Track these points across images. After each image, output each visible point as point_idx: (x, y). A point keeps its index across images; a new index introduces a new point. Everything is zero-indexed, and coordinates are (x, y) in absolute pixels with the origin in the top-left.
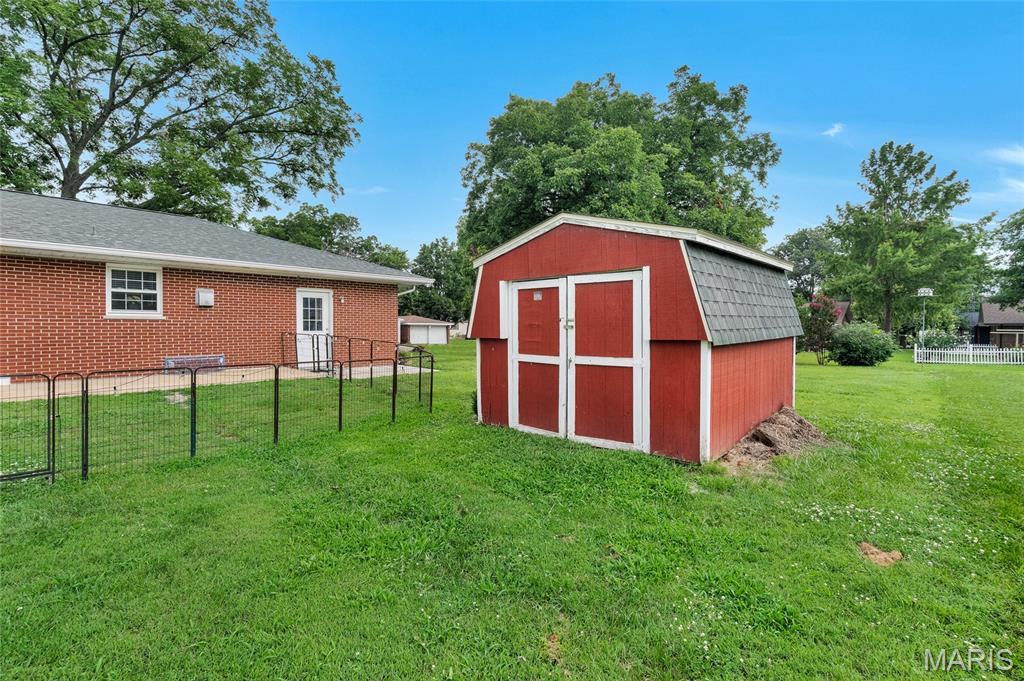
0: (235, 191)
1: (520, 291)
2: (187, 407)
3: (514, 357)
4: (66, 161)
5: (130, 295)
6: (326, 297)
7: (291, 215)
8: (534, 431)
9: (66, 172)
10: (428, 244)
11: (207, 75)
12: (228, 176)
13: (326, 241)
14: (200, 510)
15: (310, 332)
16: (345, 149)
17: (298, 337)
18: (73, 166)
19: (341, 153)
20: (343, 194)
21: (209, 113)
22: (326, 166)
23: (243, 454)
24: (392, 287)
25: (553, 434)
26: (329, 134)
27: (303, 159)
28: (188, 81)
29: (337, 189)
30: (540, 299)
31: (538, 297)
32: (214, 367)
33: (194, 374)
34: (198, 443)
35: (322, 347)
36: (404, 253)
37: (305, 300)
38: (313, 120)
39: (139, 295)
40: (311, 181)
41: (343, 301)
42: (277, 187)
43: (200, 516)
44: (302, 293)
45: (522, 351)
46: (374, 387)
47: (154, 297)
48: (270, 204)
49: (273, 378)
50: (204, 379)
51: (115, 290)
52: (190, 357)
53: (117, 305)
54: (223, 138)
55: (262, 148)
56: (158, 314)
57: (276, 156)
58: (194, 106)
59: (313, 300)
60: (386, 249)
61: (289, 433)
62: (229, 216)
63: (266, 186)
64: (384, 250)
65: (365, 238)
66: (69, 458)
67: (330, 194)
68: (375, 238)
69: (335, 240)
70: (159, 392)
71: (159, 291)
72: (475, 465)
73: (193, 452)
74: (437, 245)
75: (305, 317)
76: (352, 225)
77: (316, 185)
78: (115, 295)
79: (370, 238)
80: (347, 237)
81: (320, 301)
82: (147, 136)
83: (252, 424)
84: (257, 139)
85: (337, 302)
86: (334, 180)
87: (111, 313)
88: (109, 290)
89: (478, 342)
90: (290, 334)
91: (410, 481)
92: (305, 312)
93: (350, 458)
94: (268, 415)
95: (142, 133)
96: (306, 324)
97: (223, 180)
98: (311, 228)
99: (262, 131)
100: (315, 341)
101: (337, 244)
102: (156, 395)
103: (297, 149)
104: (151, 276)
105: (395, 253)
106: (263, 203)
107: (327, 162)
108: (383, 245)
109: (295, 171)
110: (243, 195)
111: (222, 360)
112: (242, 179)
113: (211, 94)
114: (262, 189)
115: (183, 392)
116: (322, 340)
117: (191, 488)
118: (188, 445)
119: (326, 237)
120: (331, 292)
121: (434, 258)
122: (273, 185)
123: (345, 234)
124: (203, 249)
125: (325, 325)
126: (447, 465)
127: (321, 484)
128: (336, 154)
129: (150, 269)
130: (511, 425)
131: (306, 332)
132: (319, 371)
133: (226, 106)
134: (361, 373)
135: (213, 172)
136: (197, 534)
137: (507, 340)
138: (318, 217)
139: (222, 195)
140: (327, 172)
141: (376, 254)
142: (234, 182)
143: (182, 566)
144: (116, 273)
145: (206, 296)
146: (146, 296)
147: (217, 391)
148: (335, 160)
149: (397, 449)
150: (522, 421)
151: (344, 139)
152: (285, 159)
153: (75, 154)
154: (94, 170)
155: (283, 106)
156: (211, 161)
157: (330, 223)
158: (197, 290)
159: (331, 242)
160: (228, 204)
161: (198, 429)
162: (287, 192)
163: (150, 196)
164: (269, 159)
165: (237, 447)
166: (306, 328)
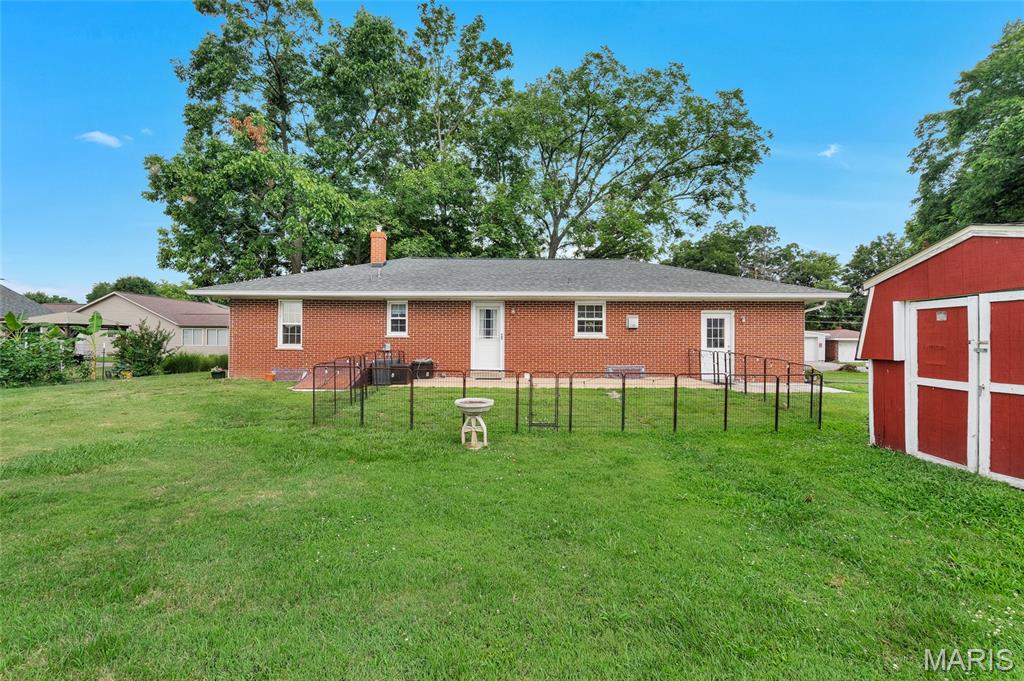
0: (657, 229)
1: (919, 311)
2: (620, 401)
3: (912, 381)
4: (552, 229)
5: (588, 322)
6: (728, 317)
7: (706, 236)
8: (936, 460)
9: (552, 238)
10: (867, 244)
11: (636, 138)
12: (651, 217)
13: (740, 256)
14: (626, 458)
15: (713, 349)
16: (756, 167)
17: (702, 353)
18: (555, 232)
19: (751, 171)
20: (754, 210)
21: (638, 168)
22: (736, 188)
23: (653, 435)
24: (798, 304)
25: (960, 467)
26: (739, 158)
27: (715, 186)
28: (624, 148)
29: (748, 208)
30: (945, 319)
31: (941, 317)
32: (637, 374)
33: (624, 378)
34: (626, 424)
35: (722, 362)
36: (833, 258)
37: (709, 321)
38: (723, 148)
39: (592, 322)
40: (721, 206)
41: (744, 321)
42: (690, 218)
43: (626, 461)
44: (706, 315)
45: (921, 374)
46: (767, 401)
47: (601, 322)
48: (684, 234)
49: (673, 386)
50: (631, 383)
51: (580, 319)
52: (622, 367)
53: (581, 330)
54: (646, 187)
55: (677, 187)
56: (602, 335)
57: (689, 191)
58: (627, 166)
59: (716, 320)
60: (811, 255)
61: (685, 426)
62: (652, 251)
63: (681, 219)
64: (808, 257)
65: (783, 247)
66: (563, 420)
67: (741, 214)
68: (796, 246)
69: (750, 254)
70: (603, 390)
71: (604, 319)
72: (842, 475)
73: (623, 428)
74: (879, 244)
75: (709, 335)
76: (769, 235)
77: (725, 208)
78: (580, 322)
79: (789, 247)
80: (763, 249)
81: (722, 321)
82: (597, 199)
83: (660, 416)
84: (674, 179)
85: (738, 321)
86: (744, 199)
87: (578, 335)
88: (577, 319)
89: (869, 364)
90: (696, 350)
91: (772, 473)
92: (709, 332)
93: (728, 451)
94: (670, 412)
95: (593, 198)
96: (709, 342)
97: (648, 222)
98: (725, 246)
99: (678, 173)
100: (715, 357)
101: (752, 257)
102: (602, 392)
103: (709, 179)
104: (599, 308)
105: (822, 259)
106: (679, 234)
107: (737, 184)
108: (806, 252)
109: (707, 200)
110: (663, 230)
111: (643, 370)
112: (663, 217)
113: (640, 152)
114: (677, 223)
115: (617, 390)
116: (722, 356)
117: (622, 448)
118: (620, 424)
119: (740, 252)
120: (733, 312)
121: (875, 259)
122: (687, 217)
123: (761, 246)
124: (632, 285)
125: (726, 344)
126: (813, 470)
127: (700, 461)
128: (746, 173)
129: (598, 303)
130: (908, 451)
131: (709, 349)
132: (719, 383)
133: (650, 159)
134: (755, 387)
135: (640, 217)
136: (623, 469)
137: (903, 362)
138: (733, 233)
139: (645, 235)
140: (736, 194)
141: (797, 263)
142: (656, 221)
143: (617, 481)
144: (581, 308)
145: (633, 321)
146: (597, 323)
147: (639, 393)
148: (746, 180)
149: (771, 451)
150: (921, 448)
151: (754, 157)
152: (698, 191)
153: (556, 225)
154: (566, 232)
155: (695, 145)
156: (640, 208)
157: (745, 238)
158: (628, 316)
159: (746, 257)
160: (650, 242)
161: (626, 415)
162: (698, 220)
163: (598, 244)
164: (684, 194)
165: (649, 430)
166: (709, 345)
